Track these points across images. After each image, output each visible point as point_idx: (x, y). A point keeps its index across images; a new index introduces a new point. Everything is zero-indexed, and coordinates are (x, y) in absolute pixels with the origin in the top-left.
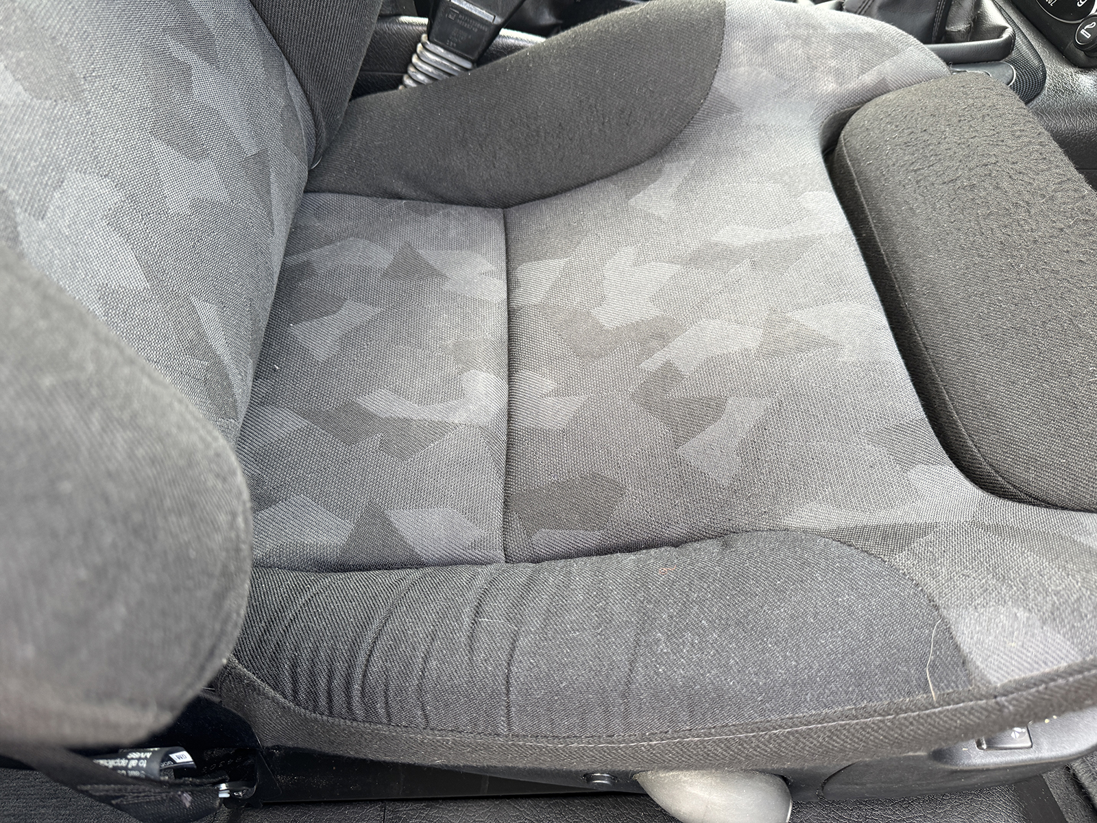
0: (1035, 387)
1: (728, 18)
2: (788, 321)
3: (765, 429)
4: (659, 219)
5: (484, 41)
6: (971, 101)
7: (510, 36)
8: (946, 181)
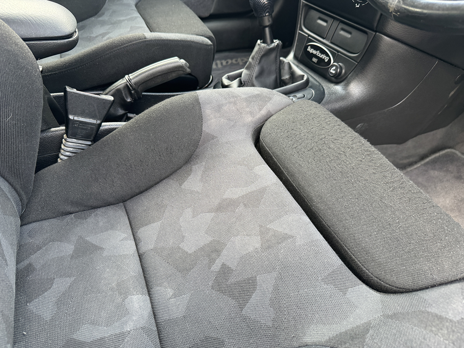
0: (379, 235)
1: (200, 101)
2: (269, 229)
3: (279, 290)
4: (198, 192)
5: (94, 132)
6: (305, 113)
7: (106, 125)
8: (309, 149)
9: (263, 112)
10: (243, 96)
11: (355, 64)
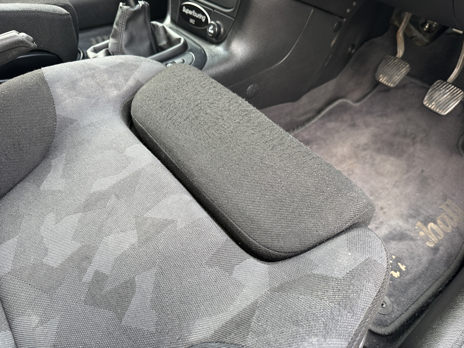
1: (47, 79)
2: (146, 219)
9: (131, 83)
10: (103, 67)
11: (232, 20)
